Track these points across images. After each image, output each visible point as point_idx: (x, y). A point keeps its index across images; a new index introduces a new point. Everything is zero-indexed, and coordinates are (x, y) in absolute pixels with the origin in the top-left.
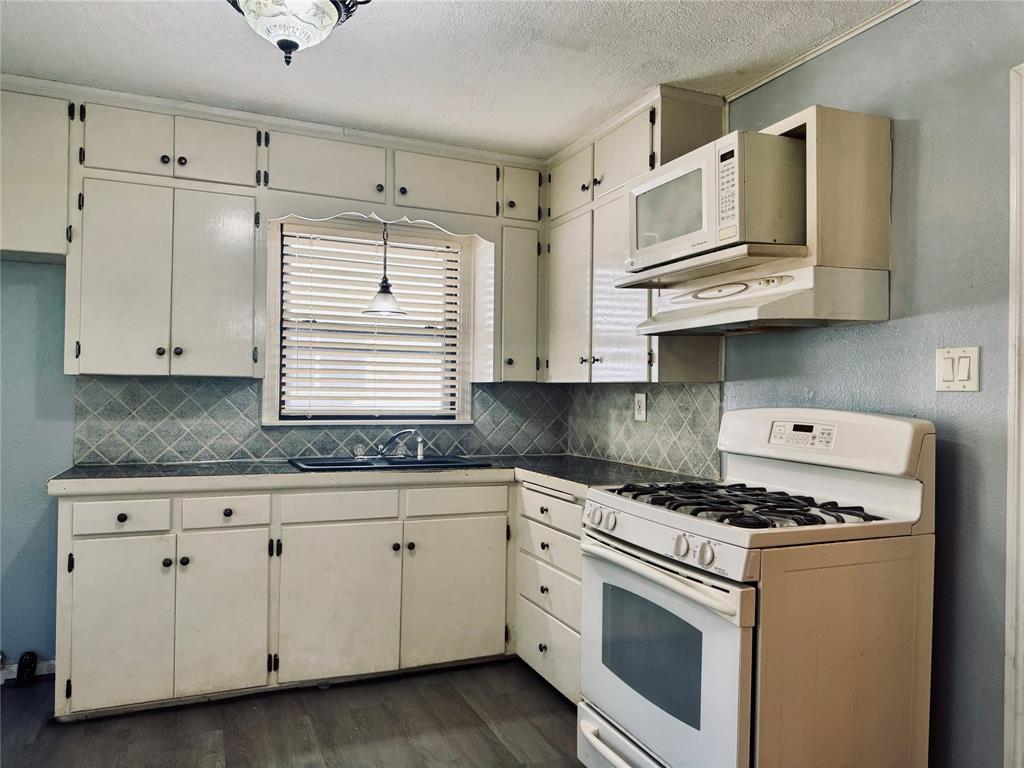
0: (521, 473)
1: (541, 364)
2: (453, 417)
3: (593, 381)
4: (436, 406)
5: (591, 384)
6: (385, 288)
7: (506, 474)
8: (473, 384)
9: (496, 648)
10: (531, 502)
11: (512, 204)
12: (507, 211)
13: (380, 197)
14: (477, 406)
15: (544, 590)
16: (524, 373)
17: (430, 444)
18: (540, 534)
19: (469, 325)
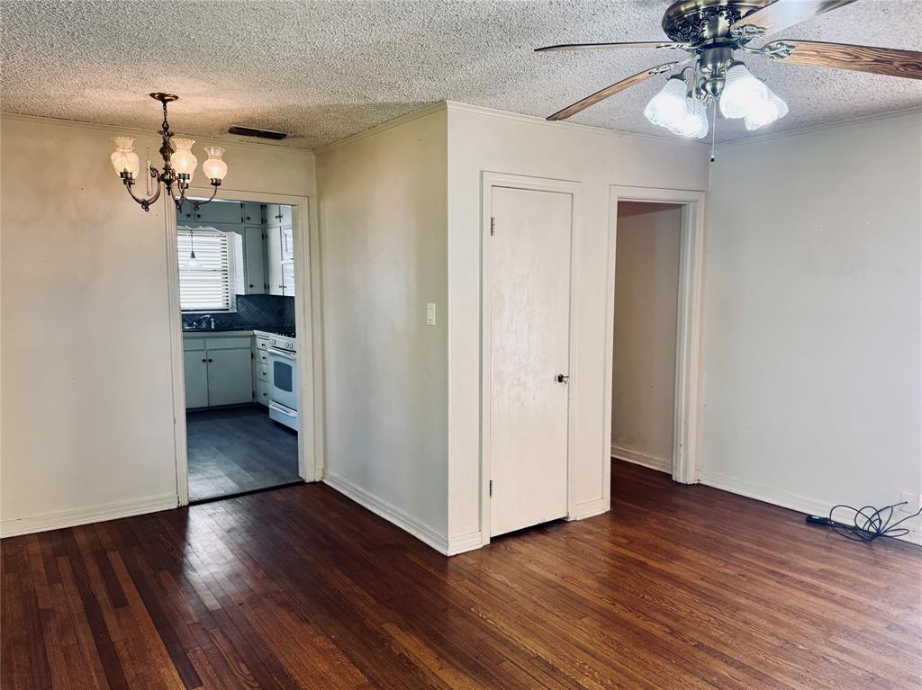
0: (256, 332)
1: (267, 286)
2: (228, 310)
3: (285, 295)
4: (221, 305)
5: (283, 296)
6: (193, 256)
7: (250, 333)
8: (237, 296)
9: (249, 399)
10: (260, 342)
11: (249, 218)
12: (247, 221)
13: (190, 219)
14: (239, 305)
15: (264, 374)
16: (259, 290)
17: (218, 322)
18: (262, 354)
19: (233, 269)
